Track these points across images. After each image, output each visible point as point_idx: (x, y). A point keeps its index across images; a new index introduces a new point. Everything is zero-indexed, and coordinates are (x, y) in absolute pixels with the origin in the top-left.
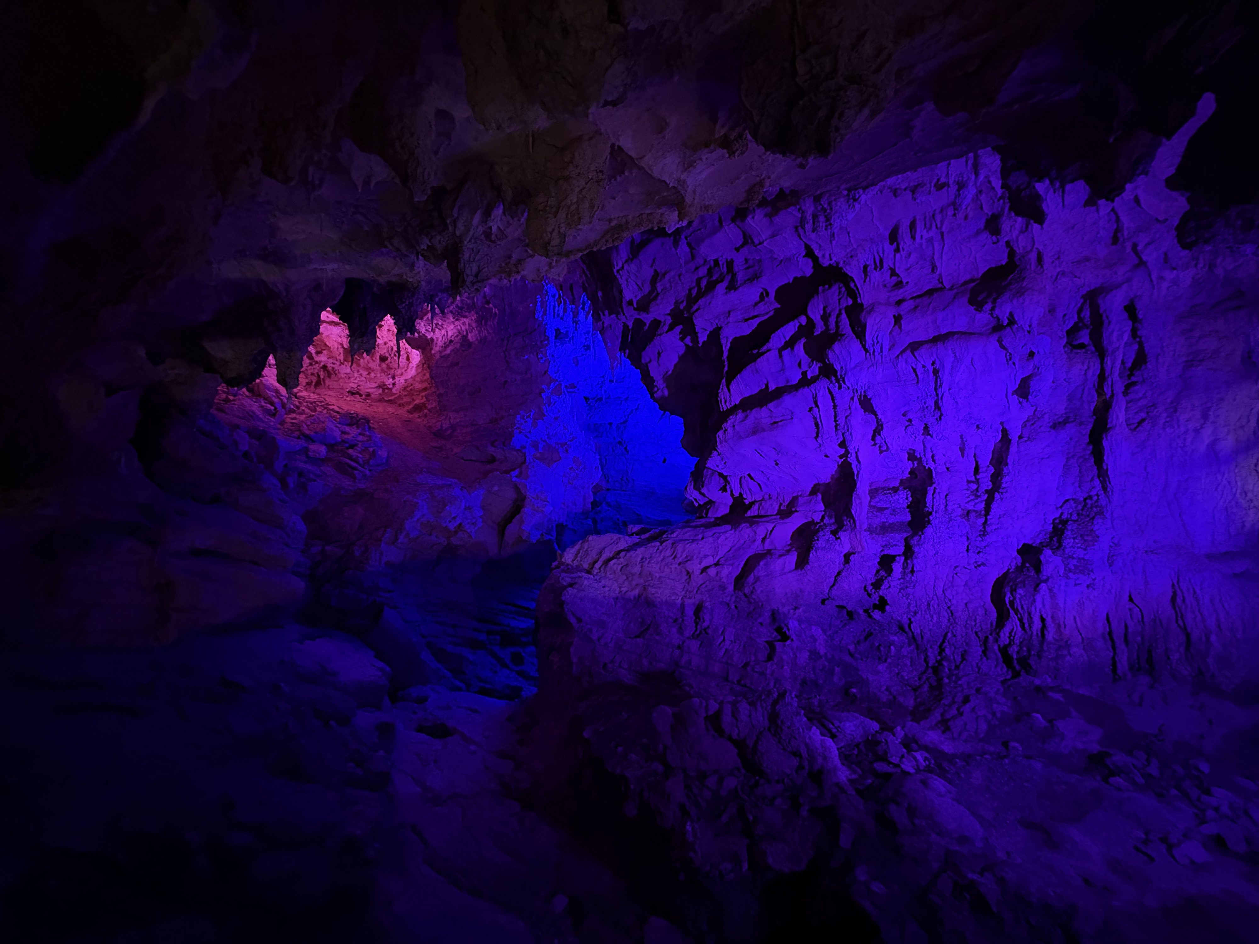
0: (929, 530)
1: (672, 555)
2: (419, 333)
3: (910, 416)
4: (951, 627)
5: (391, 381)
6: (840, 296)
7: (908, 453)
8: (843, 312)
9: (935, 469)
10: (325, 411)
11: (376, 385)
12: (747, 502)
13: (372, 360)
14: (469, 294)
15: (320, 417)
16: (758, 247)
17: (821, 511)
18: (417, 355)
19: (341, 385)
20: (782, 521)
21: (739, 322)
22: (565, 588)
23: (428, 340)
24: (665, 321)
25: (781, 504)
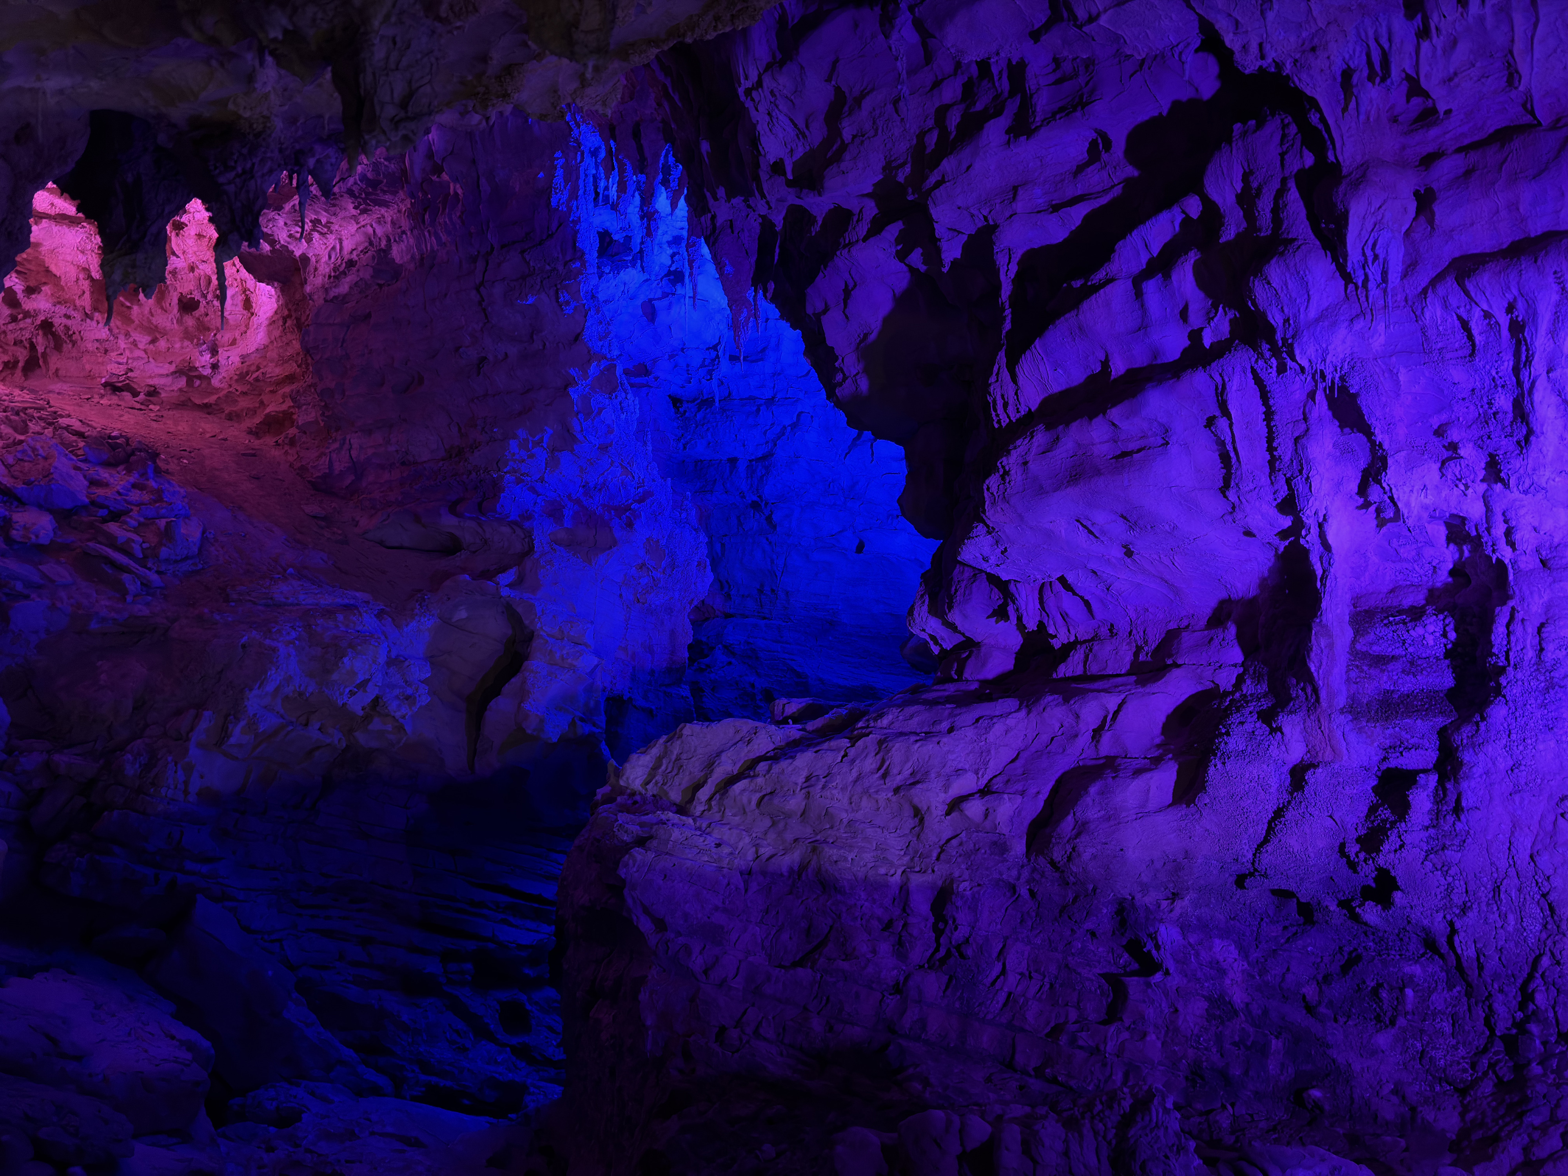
0: (1498, 712)
1: (879, 769)
2: (272, 242)
3: (1454, 435)
4: (1549, 942)
5: (207, 358)
6: (1285, 147)
7: (1448, 525)
8: (1292, 185)
9: (1514, 562)
10: (49, 432)
11: (173, 368)
12: (1056, 644)
13: (162, 308)
14: (388, 149)
15: (38, 445)
16: (1084, 29)
17: (1235, 665)
18: (271, 296)
19: (88, 367)
20: (1140, 690)
21: (1039, 212)
22: (626, 848)
23: (294, 260)
24: (861, 211)
25: (1139, 649)
